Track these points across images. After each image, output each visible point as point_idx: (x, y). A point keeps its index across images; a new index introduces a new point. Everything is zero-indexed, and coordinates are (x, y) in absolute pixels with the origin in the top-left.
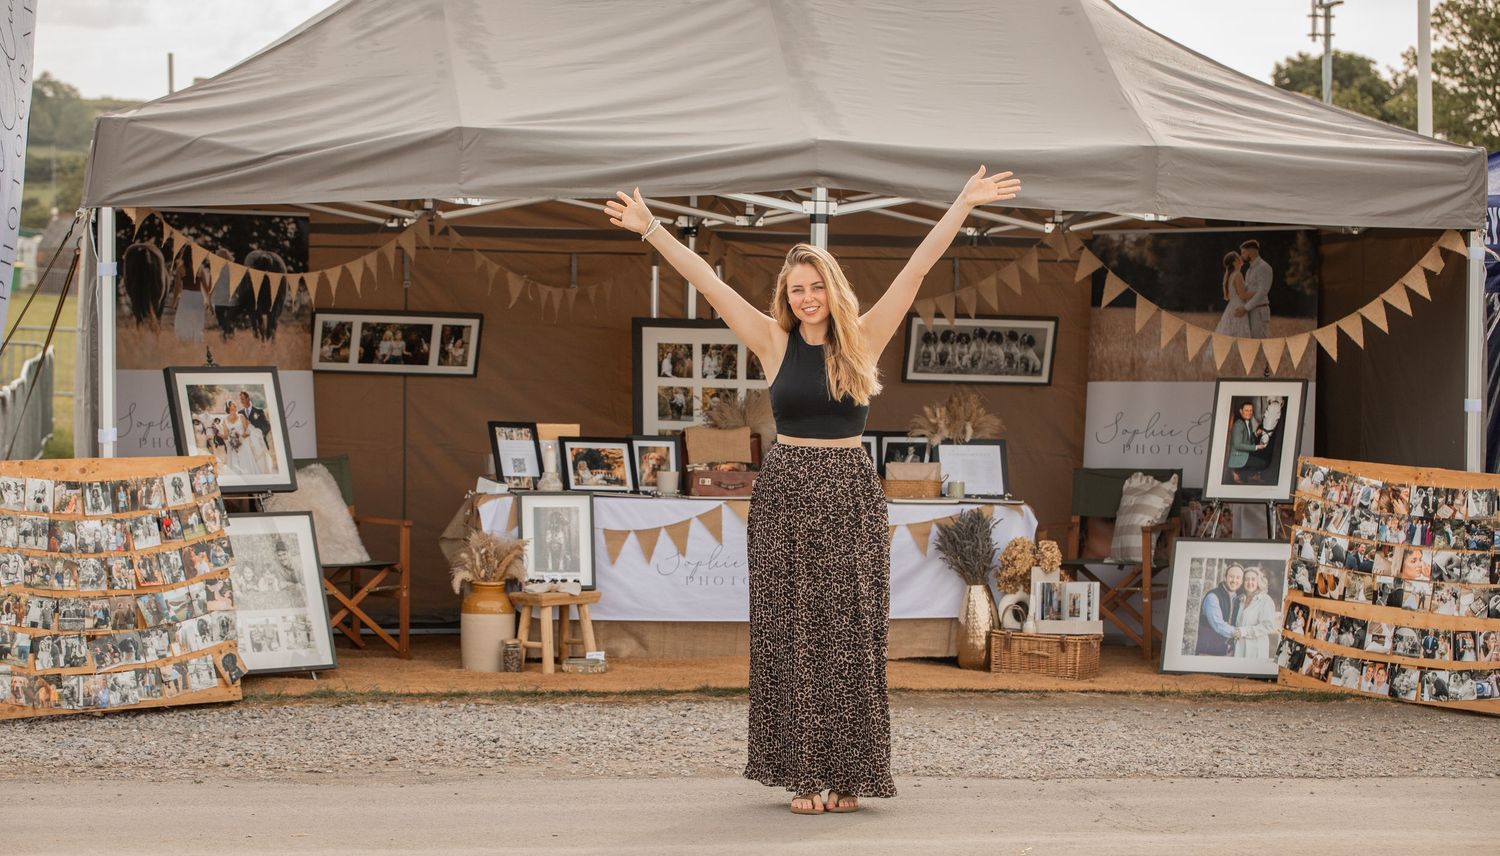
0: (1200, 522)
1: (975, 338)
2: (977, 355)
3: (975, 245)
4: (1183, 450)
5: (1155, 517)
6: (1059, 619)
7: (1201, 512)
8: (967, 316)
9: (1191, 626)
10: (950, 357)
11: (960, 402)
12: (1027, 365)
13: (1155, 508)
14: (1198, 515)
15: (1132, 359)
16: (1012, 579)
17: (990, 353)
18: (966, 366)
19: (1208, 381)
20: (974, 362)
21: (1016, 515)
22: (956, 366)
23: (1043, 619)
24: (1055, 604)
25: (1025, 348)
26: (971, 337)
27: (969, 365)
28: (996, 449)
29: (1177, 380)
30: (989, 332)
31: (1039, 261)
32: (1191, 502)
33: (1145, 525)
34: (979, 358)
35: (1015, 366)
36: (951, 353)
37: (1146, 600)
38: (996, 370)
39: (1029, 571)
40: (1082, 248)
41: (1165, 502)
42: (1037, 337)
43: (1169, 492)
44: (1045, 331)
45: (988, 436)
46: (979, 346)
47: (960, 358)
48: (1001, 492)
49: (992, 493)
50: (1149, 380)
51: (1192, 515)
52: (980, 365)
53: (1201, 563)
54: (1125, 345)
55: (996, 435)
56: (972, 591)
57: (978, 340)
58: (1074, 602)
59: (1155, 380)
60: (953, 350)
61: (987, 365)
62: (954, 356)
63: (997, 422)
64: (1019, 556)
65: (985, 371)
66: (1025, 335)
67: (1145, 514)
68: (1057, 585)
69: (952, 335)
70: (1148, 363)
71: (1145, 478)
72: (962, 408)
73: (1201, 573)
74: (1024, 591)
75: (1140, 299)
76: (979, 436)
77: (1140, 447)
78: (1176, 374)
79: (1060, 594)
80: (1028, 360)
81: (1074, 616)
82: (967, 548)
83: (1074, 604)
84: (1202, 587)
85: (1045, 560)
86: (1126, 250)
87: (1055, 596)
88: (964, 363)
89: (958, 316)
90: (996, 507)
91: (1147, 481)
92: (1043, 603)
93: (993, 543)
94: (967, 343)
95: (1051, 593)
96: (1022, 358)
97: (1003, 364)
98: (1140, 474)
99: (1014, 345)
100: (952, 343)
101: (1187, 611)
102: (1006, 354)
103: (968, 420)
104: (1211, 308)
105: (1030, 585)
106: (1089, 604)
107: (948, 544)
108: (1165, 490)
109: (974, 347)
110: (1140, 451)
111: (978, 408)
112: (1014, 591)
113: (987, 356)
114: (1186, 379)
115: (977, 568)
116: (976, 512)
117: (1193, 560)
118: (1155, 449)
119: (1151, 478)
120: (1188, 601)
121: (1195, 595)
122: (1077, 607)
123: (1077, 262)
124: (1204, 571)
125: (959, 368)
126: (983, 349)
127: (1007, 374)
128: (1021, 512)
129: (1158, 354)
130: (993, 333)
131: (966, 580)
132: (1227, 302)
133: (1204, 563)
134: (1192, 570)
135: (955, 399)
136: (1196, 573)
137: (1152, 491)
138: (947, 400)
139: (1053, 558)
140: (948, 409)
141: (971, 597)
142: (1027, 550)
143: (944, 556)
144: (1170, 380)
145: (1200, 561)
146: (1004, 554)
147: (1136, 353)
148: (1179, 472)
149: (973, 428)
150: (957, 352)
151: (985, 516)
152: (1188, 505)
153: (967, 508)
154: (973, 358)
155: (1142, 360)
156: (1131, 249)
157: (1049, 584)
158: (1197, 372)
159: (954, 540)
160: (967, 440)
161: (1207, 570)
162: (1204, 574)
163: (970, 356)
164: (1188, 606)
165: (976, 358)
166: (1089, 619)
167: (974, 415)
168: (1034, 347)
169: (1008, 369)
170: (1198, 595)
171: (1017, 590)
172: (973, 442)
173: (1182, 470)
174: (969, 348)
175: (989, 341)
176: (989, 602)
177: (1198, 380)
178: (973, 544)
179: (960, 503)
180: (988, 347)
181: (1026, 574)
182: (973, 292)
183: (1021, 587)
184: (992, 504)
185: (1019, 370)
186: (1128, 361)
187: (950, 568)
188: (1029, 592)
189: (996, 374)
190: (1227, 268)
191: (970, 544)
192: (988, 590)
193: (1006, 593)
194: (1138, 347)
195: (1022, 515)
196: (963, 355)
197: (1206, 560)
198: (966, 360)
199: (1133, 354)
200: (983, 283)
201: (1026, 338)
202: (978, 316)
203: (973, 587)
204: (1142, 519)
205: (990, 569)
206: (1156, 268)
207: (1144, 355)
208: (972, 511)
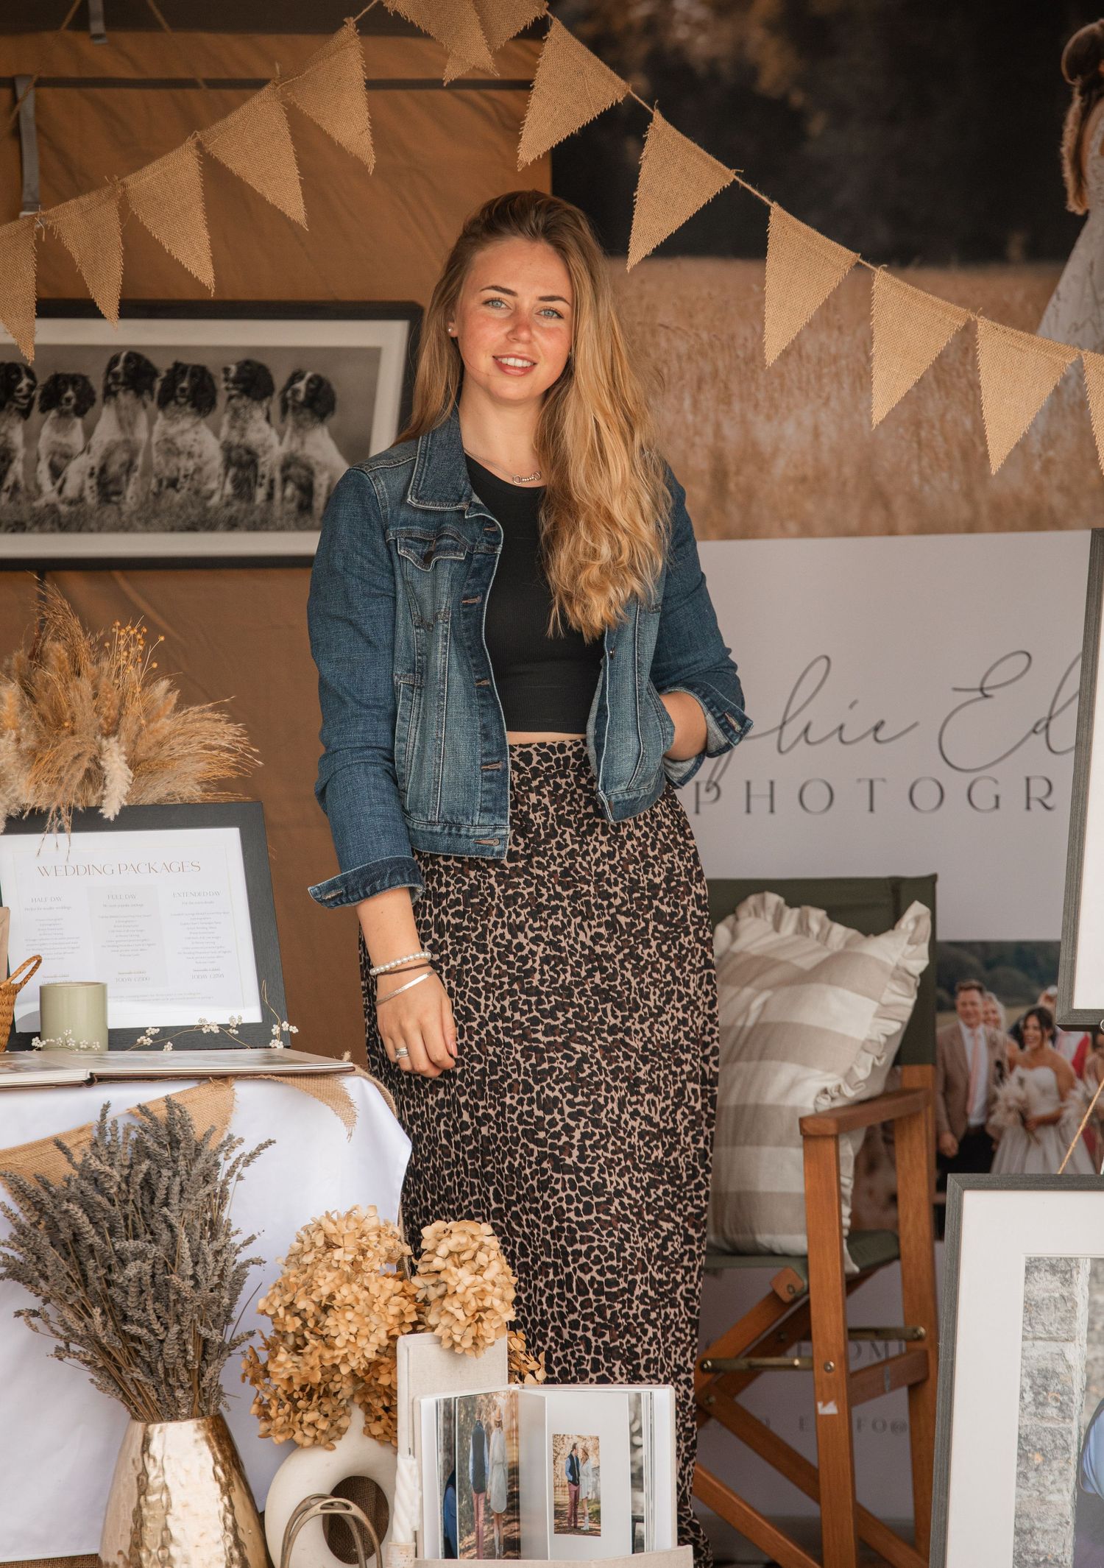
0: (1000, 1070)
1: (109, 393)
2: (121, 457)
3: (97, 27)
4: (926, 795)
5: (849, 1075)
6: (513, 1547)
7: (1002, 1034)
8: (87, 309)
9: (1042, 1544)
10: (17, 468)
11: (74, 659)
12: (307, 489)
13: (844, 1038)
14: (992, 1044)
15: (718, 457)
16: (315, 1392)
17: (171, 449)
18: (81, 499)
19: (1013, 528)
20: (107, 485)
21: (326, 1122)
22: (40, 503)
23: (450, 1552)
24: (496, 1482)
25: (299, 426)
26: (97, 384)
27: (91, 499)
28: (229, 838)
29: (892, 532)
30: (163, 365)
31: (371, 85)
32: (962, 996)
33: (809, 1107)
34: (129, 467)
35: (260, 494)
36: (21, 454)
37: (830, 1409)
38: (194, 513)
39: (389, 1350)
40: (537, 31)
41: (884, 1012)
42: (343, 381)
43: (899, 974)
44: (372, 356)
45: (190, 790)
46: (126, 424)
47: (56, 472)
48: (253, 1015)
49: (213, 1016)
50: (785, 534)
51: (969, 1043)
52: (132, 492)
53: (1067, 1282)
54: (687, 403)
55: (222, 784)
56: (155, 1447)
57: (125, 398)
58: (574, 1469)
59: (807, 531)
60: (30, 439)
61: (157, 495)
62: (31, 464)
63: (225, 733)
64: (345, 1293)
65: (149, 518)
66: (297, 376)
67: (806, 1063)
68: (501, 1401)
69: (25, 382)
70: (780, 467)
71: (792, 915)
72: (85, 685)
73: (1069, 1319)
74: (368, 1432)
75: (782, 224)
76: (156, 792)
77: (760, 789)
78: (887, 505)
79: (514, 1434)
80: (311, 472)
81: (576, 1530)
82: (131, 1270)
83: (575, 1481)
84: (1077, 1387)
85: (452, 1305)
86: (682, 33)
87: (496, 1449)
88: (70, 491)
89: (48, 308)
90: (243, 1090)
91: (803, 928)
92: (450, 1482)
93: (237, 1240)
94: (80, 411)
95: (480, 1439)
96: (289, 463)
97: (219, 487)
98: (773, 899)
99: (259, 414)
100: (25, 414)
101: (1022, 1476)
102: (227, 448)
103: (112, 730)
104: (1015, 249)
105: (390, 1410)
106: (637, 1479)
107: (52, 1255)
108: (882, 966)
109: (107, 427)
110: (760, 804)
111: (148, 681)
112: (327, 1439)
113: (157, 458)
114: (929, 525)
115: (171, 1350)
116: (162, 1113)
117: (1032, 1267)
118: (816, 797)
119: (816, 916)
120: (1023, 1439)
121: (1051, 1411)
122: (586, 1490)
123: (525, 86)
124: (1083, 1312)
125: (52, 508)
126: (141, 434)
127: (232, 525)
128: (341, 1102)
129: (816, 434)
130: (179, 370)
131: (126, 1398)
132: (1084, 219)
133: (1082, 1279)
134: (1031, 1306)
135: (56, 650)
136: (1049, 1317)
137: (824, 971)
138: (21, 654)
139: (482, 1294)
140: (28, 692)
141: (153, 1472)
142: (375, 1263)
143: (35, 1303)
144: (862, 531)
145: (1062, 1268)
146: (282, 1287)
147: (731, 431)
148: (925, 889)
149: (133, 764)
150: (43, 445)
151: (199, 1129)
152: (953, 1008)
153: (125, 1099)
154: (103, 469)
155: (756, 457)
156: (700, 26)
157: (469, 1401)
158: (968, 494)
159: (77, 1237)
160: (110, 810)
161: (1093, 1304)
162: (1081, 1325)
163: (93, 460)
164: (1023, 1456)
165: (114, 469)
166: (638, 1545)
167: (135, 708)
168: (334, 420)
169: (237, 505)
170: (1063, 1410)
171: (341, 1432)
172: (134, 818)
173: (933, 879)
174: (89, 432)
175: (163, 404)
176: (226, 1489)
177: (971, 527)
178: (154, 1250)
179: (92, 1081)
180: (161, 421)
181: (374, 1366)
182: (108, 216)
183: (357, 1418)
184: (224, 1077)
185: (277, 510)
186: (700, 461)
187: (60, 1354)
188: (388, 1437)
189: (192, 528)
190: (1077, 84)
191: (140, 1255)
192: (222, 1437)
193: (293, 1446)
194: (737, 406)
195: (350, 1121)
196: (68, 457)
197: (1086, 1267)
198: (77, 475)
199: (718, 428)
200: (145, 181)
201: (301, 385)
202: (131, 308)
203: (155, 1429)
204: (794, 1084)
205: (225, 1349)
206: (797, 99)
207: (764, 432)
208: (143, 1109)
